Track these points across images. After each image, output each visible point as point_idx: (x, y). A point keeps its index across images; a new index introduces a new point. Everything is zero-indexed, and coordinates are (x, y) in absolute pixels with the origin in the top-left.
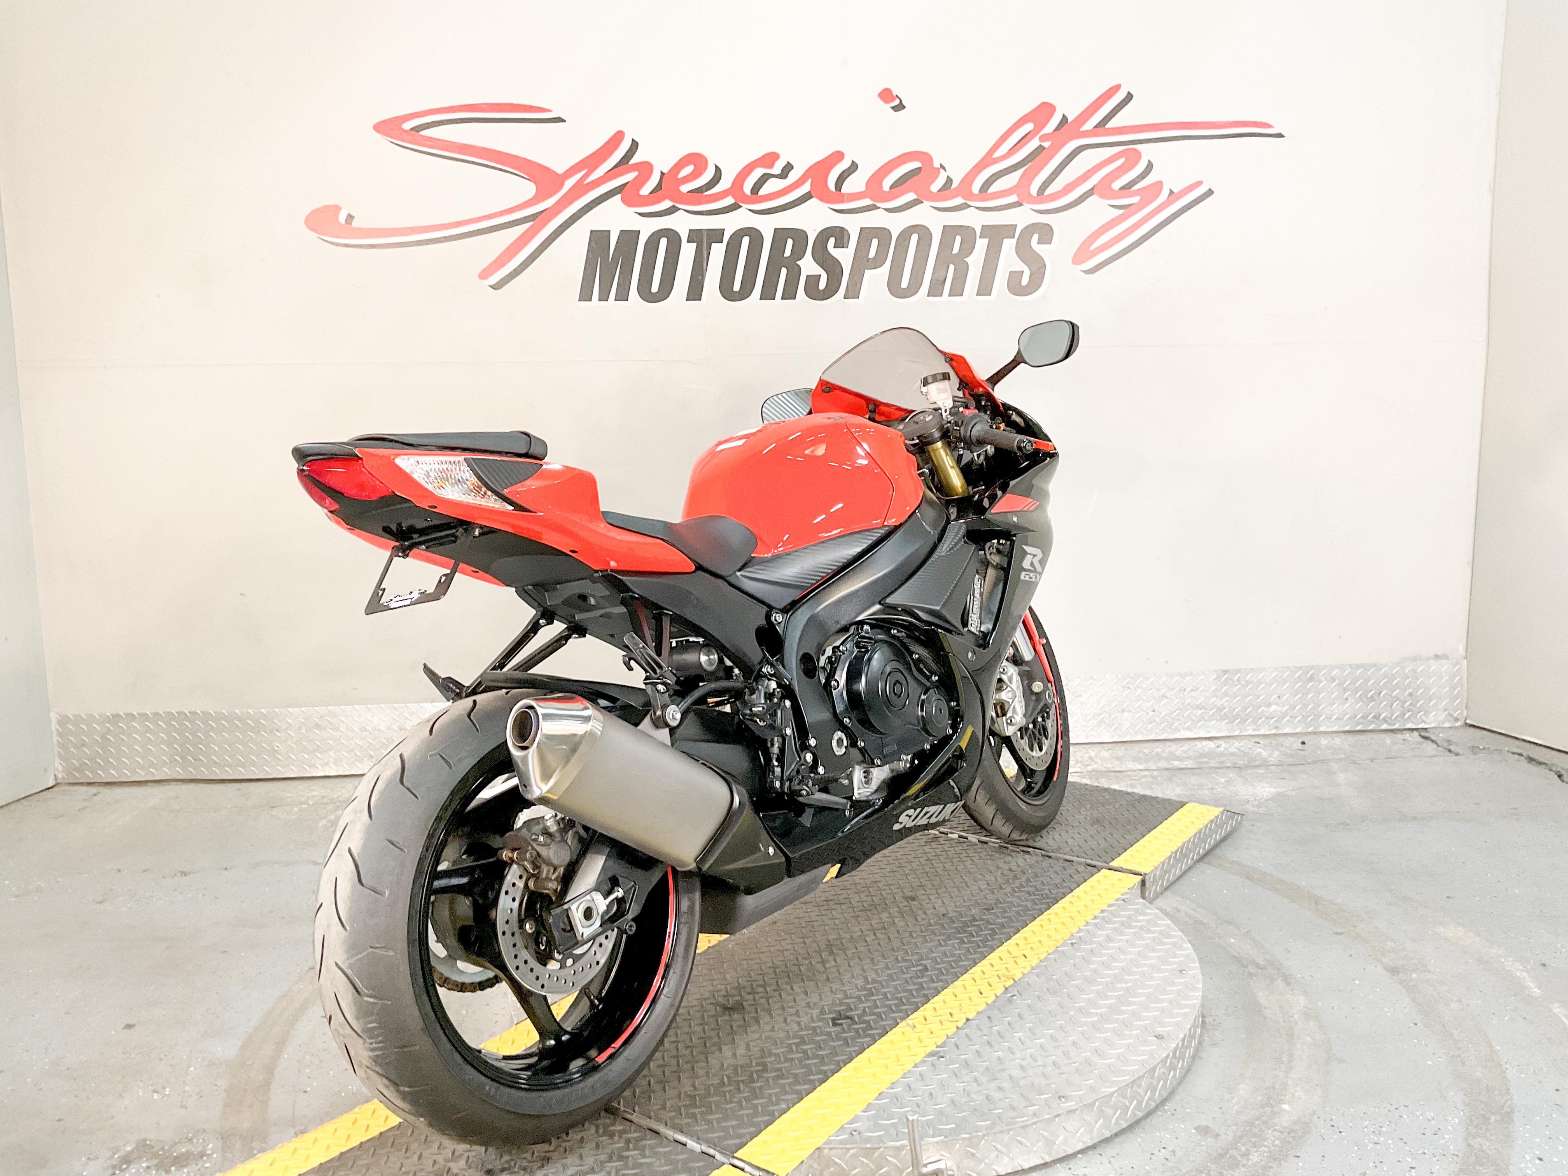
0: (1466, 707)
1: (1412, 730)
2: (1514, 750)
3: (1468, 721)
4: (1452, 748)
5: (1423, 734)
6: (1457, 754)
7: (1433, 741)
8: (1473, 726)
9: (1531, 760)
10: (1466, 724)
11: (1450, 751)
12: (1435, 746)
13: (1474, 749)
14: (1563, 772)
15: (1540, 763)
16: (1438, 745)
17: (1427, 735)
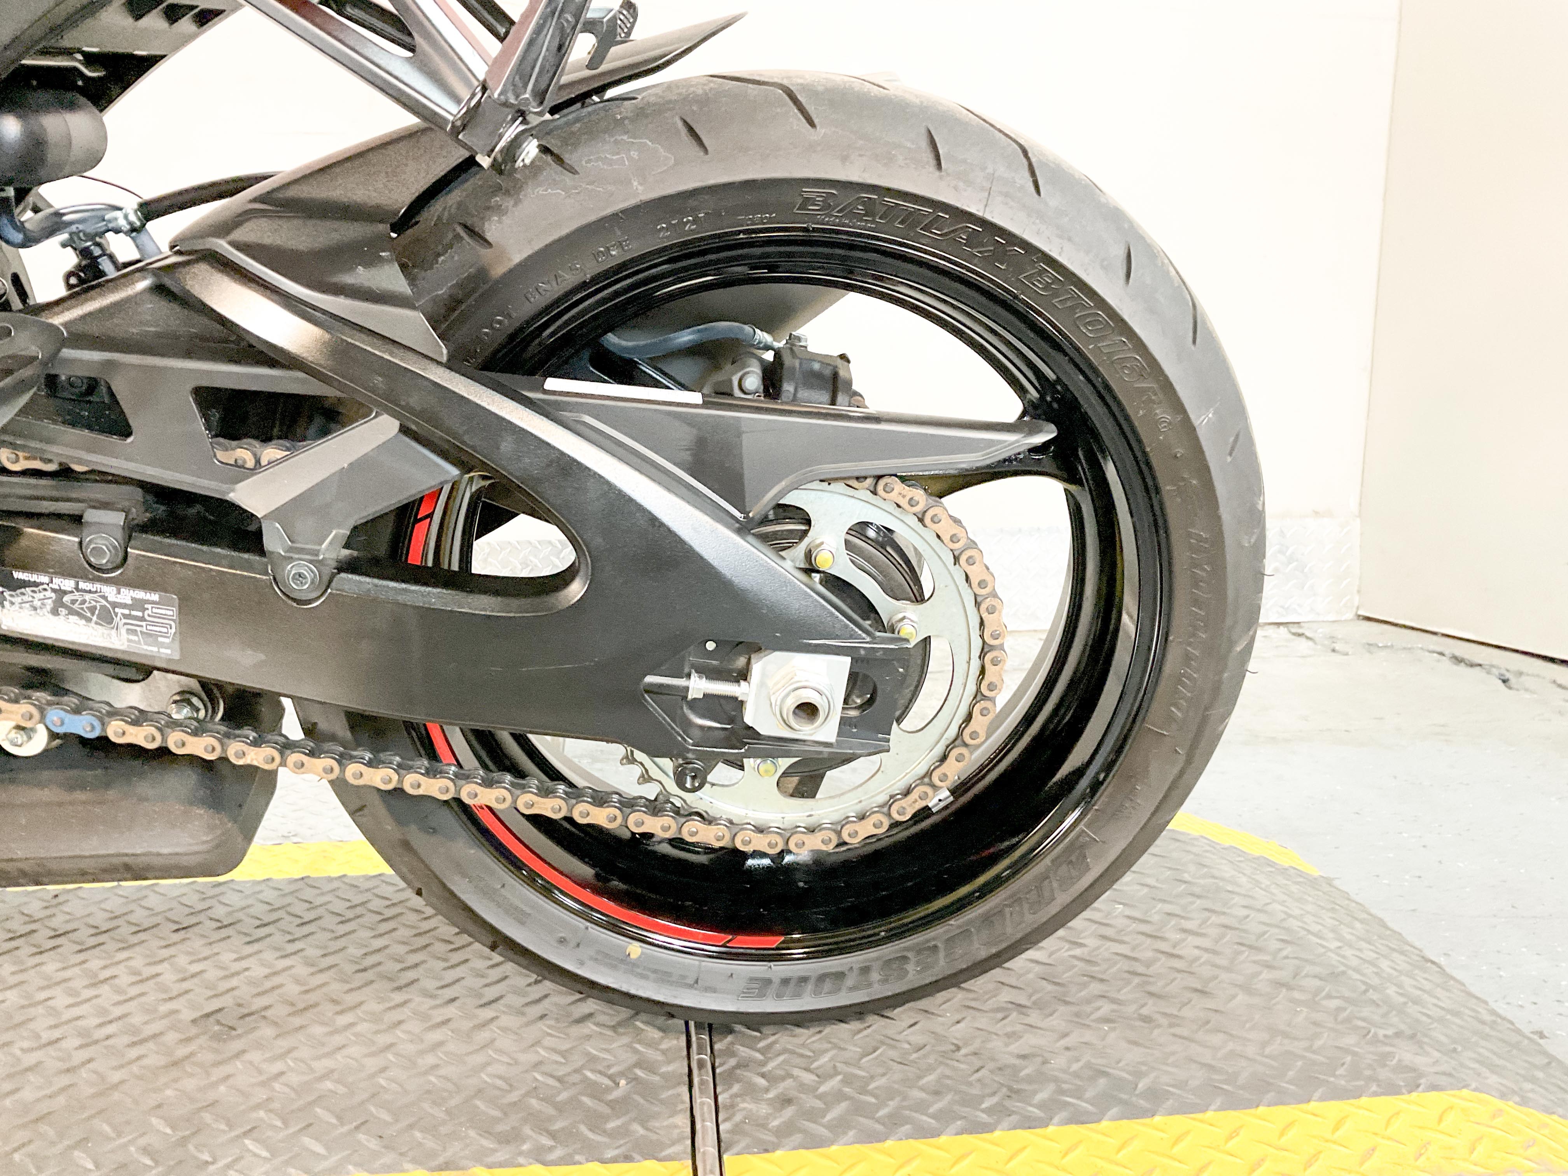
0: (1359, 592)
1: (1278, 624)
2: (1432, 647)
3: (1362, 612)
4: (1337, 647)
5: (1294, 630)
6: (1347, 654)
7: (1308, 638)
8: (1369, 619)
9: (1458, 660)
10: (1359, 617)
11: (1334, 651)
12: (1310, 643)
13: (1371, 647)
14: (1508, 675)
15: (1472, 665)
16: (1315, 643)
17: (1300, 631)
